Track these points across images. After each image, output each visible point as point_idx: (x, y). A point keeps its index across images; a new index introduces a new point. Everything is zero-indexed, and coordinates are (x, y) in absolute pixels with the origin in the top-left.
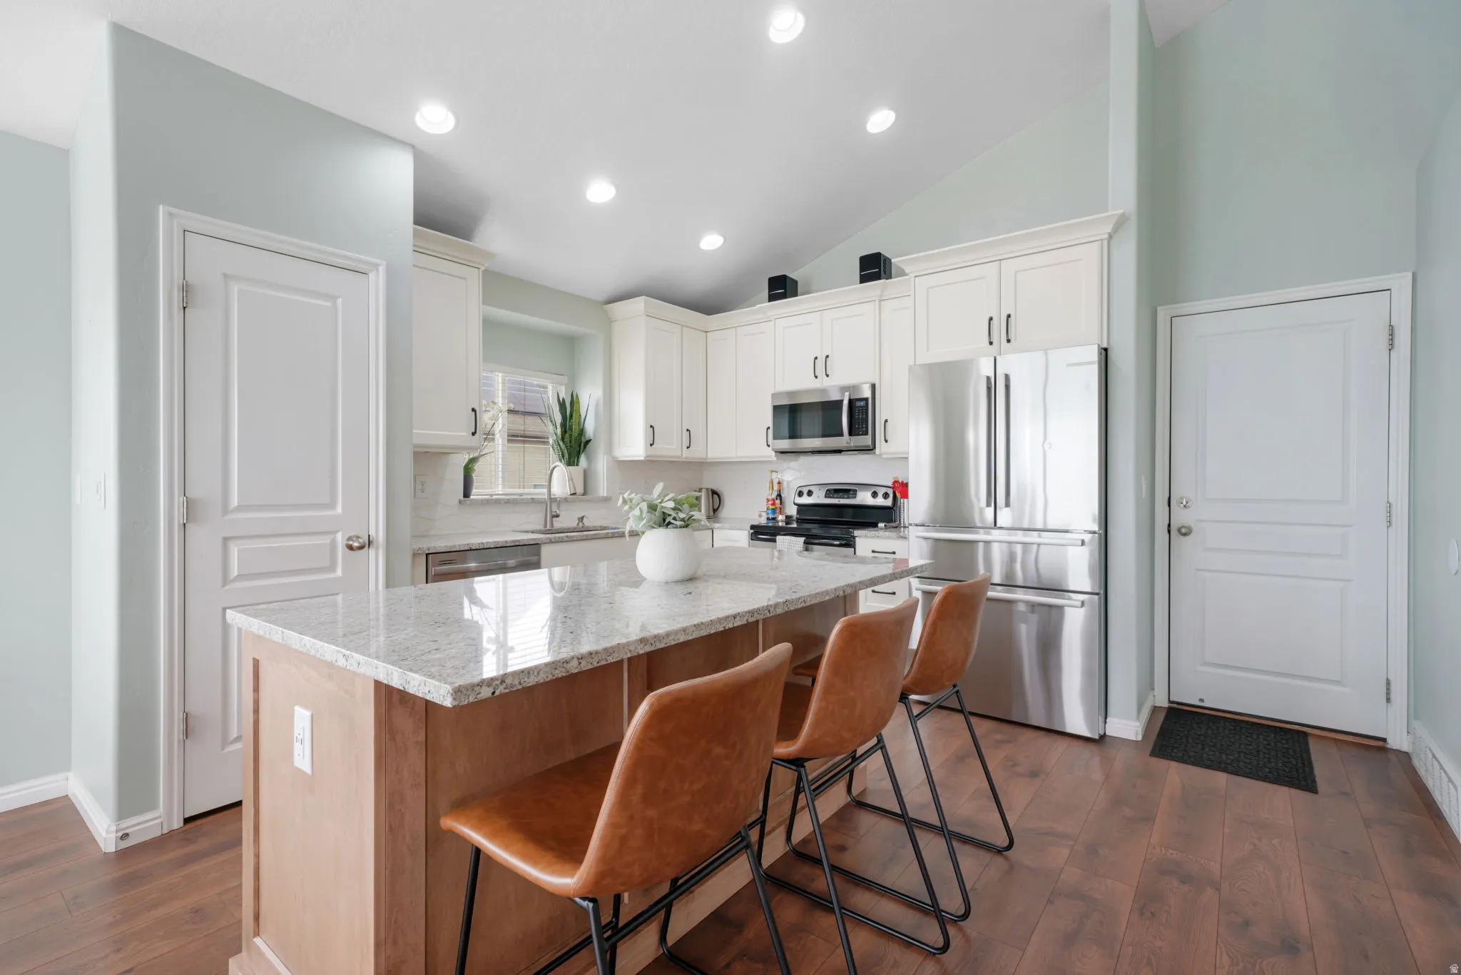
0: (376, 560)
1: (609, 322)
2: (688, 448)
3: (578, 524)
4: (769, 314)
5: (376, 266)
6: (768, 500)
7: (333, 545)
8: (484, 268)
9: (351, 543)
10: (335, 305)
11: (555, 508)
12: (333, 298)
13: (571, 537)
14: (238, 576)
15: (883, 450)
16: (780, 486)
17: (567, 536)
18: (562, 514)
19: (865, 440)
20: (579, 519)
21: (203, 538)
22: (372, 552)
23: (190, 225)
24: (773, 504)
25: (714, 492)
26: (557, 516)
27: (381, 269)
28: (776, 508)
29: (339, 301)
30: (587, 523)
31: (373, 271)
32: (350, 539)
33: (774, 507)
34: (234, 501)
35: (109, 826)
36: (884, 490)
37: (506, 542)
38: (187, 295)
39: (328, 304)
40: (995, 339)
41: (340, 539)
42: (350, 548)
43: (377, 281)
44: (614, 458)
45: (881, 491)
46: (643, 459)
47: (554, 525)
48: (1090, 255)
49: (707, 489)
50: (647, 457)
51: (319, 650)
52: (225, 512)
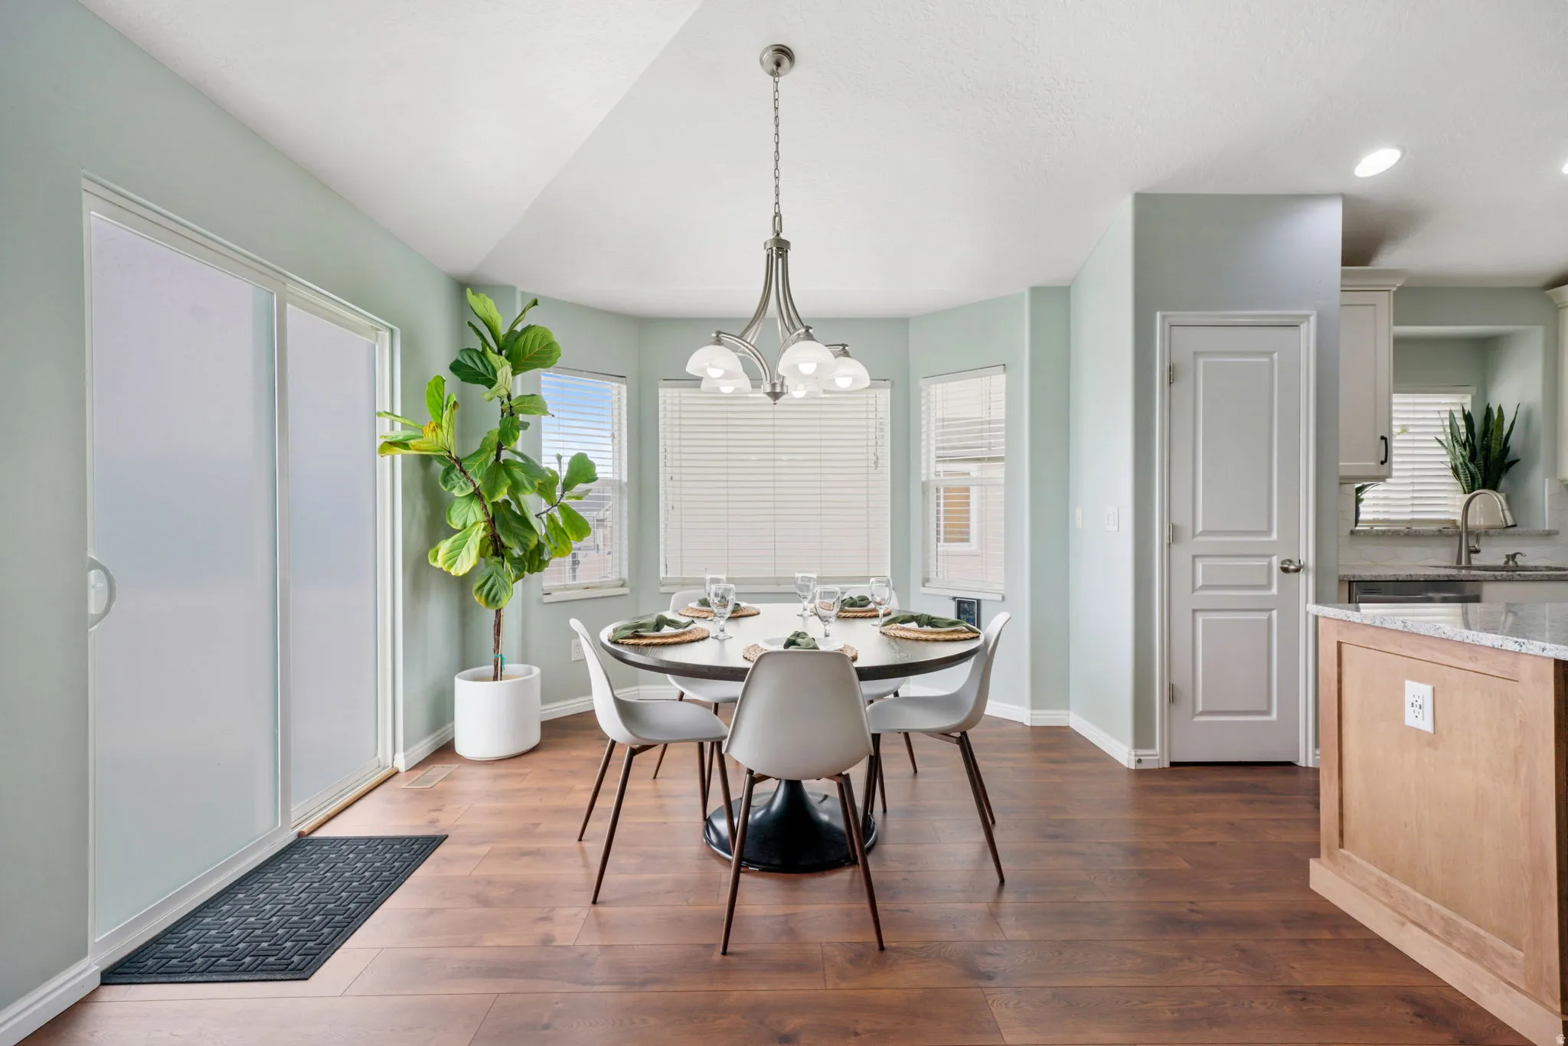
0: (1306, 583)
1: (1556, 308)
3: (1507, 562)
5: (1307, 317)
7: (1270, 567)
8: (1395, 289)
9: (1286, 566)
10: (1272, 359)
11: (1472, 543)
12: (1270, 354)
13: (1525, 576)
14: (1203, 586)
17: (1519, 575)
18: (1483, 549)
20: (1506, 556)
21: (1182, 554)
22: (1302, 575)
23: (1176, 321)
26: (1477, 551)
27: (1313, 320)
29: (1276, 355)
30: (1520, 561)
31: (1303, 322)
32: (1283, 562)
34: (1200, 528)
35: (1130, 751)
37: (1439, 576)
38: (1172, 375)
39: (1266, 360)
41: (1276, 562)
42: (1285, 570)
43: (1308, 332)
51: (1471, 637)
52: (1194, 535)
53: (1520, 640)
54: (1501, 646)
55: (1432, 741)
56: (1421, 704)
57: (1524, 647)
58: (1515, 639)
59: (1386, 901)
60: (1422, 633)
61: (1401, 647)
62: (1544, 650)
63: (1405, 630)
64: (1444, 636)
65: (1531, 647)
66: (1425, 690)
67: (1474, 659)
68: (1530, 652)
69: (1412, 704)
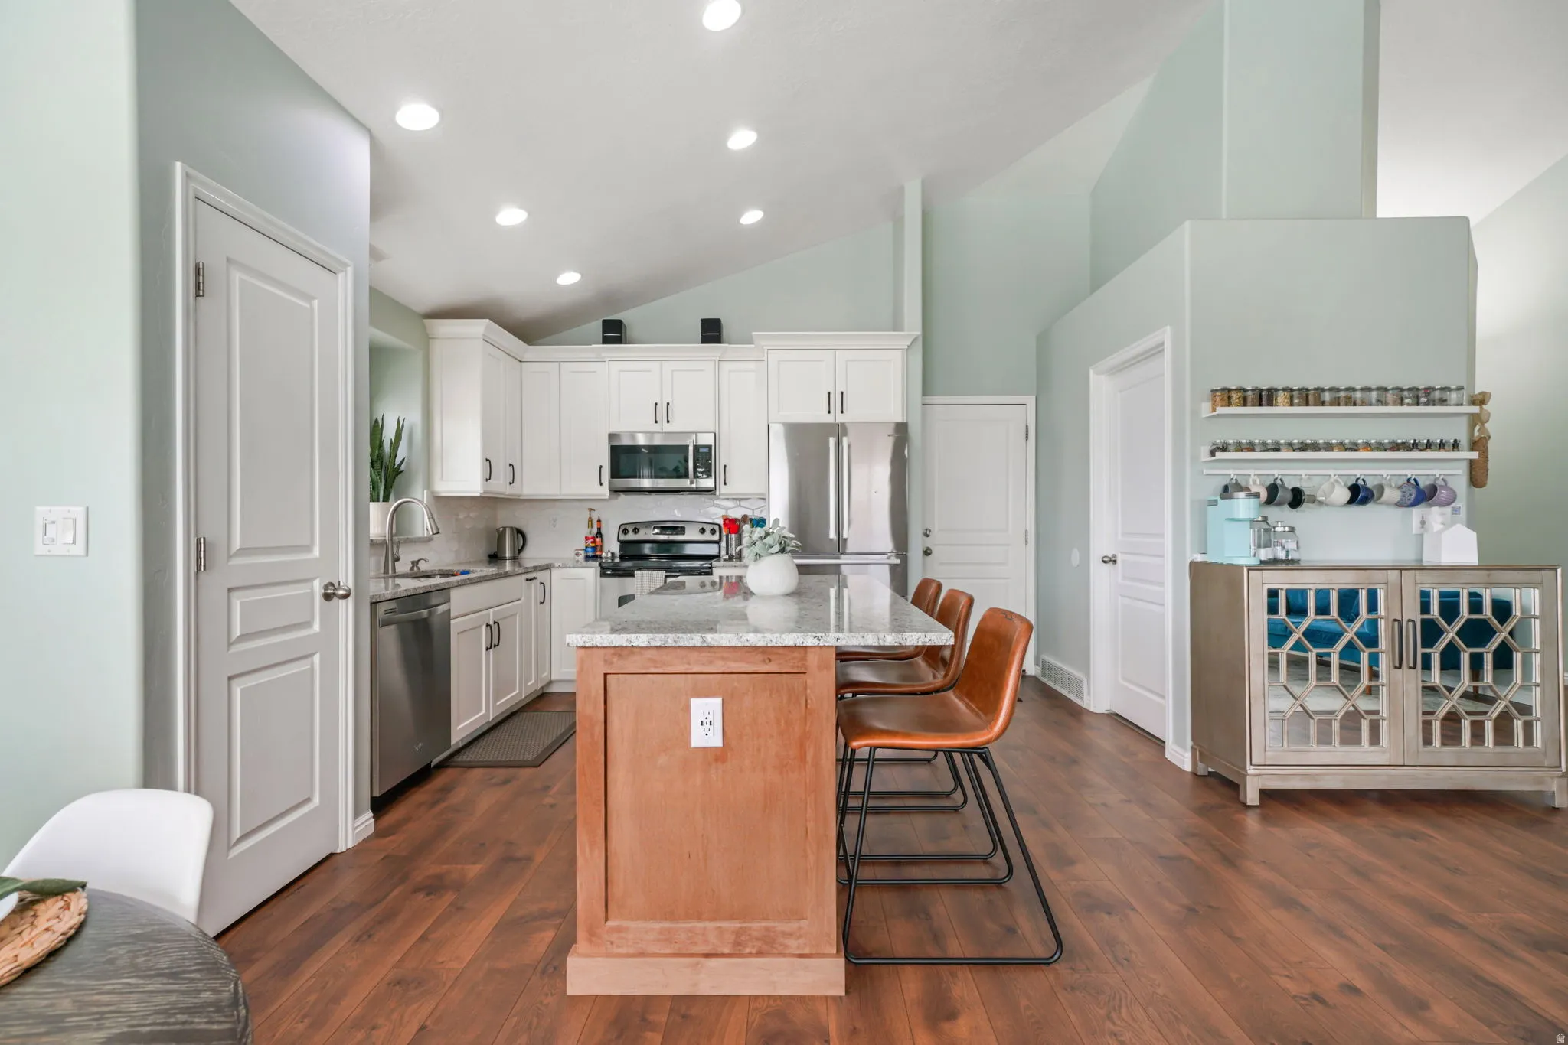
0: (346, 611)
1: (426, 341)
2: (510, 484)
3: (412, 569)
4: (603, 355)
5: (346, 265)
6: (587, 538)
7: (313, 593)
9: (327, 590)
10: (312, 308)
11: (394, 551)
12: (309, 298)
14: (241, 636)
15: (723, 491)
16: (600, 525)
19: (707, 483)
20: (413, 562)
22: (341, 602)
23: (202, 192)
24: (594, 542)
25: (520, 532)
27: (350, 270)
28: (597, 546)
29: (316, 303)
31: (343, 271)
32: (324, 586)
33: (593, 545)
34: (236, 543)
36: (711, 527)
38: (200, 282)
39: (307, 305)
40: (832, 410)
41: (318, 587)
42: (327, 596)
43: (346, 284)
44: (432, 493)
45: (708, 528)
46: (478, 495)
47: (397, 571)
48: (897, 356)
49: (512, 528)
50: (484, 493)
51: (774, 641)
52: (230, 557)
53: (819, 635)
54: (803, 643)
55: (717, 756)
56: (712, 720)
57: (822, 641)
58: (814, 634)
59: (668, 951)
60: (724, 645)
61: (689, 664)
62: (838, 639)
63: (705, 645)
64: (747, 644)
65: (828, 639)
66: (714, 705)
67: (767, 661)
68: (826, 644)
69: (702, 722)
